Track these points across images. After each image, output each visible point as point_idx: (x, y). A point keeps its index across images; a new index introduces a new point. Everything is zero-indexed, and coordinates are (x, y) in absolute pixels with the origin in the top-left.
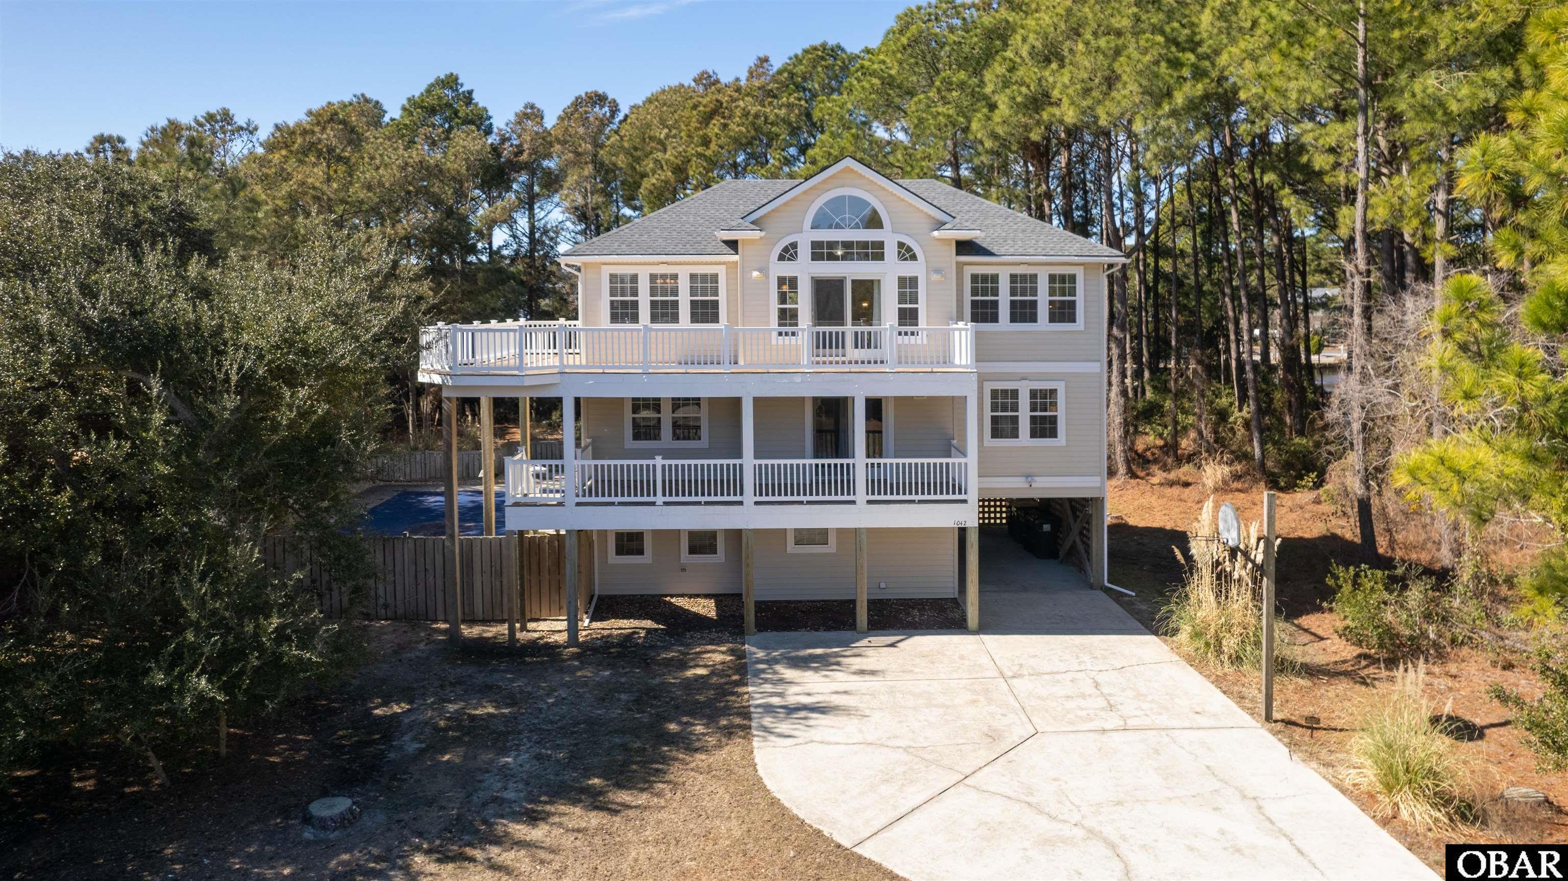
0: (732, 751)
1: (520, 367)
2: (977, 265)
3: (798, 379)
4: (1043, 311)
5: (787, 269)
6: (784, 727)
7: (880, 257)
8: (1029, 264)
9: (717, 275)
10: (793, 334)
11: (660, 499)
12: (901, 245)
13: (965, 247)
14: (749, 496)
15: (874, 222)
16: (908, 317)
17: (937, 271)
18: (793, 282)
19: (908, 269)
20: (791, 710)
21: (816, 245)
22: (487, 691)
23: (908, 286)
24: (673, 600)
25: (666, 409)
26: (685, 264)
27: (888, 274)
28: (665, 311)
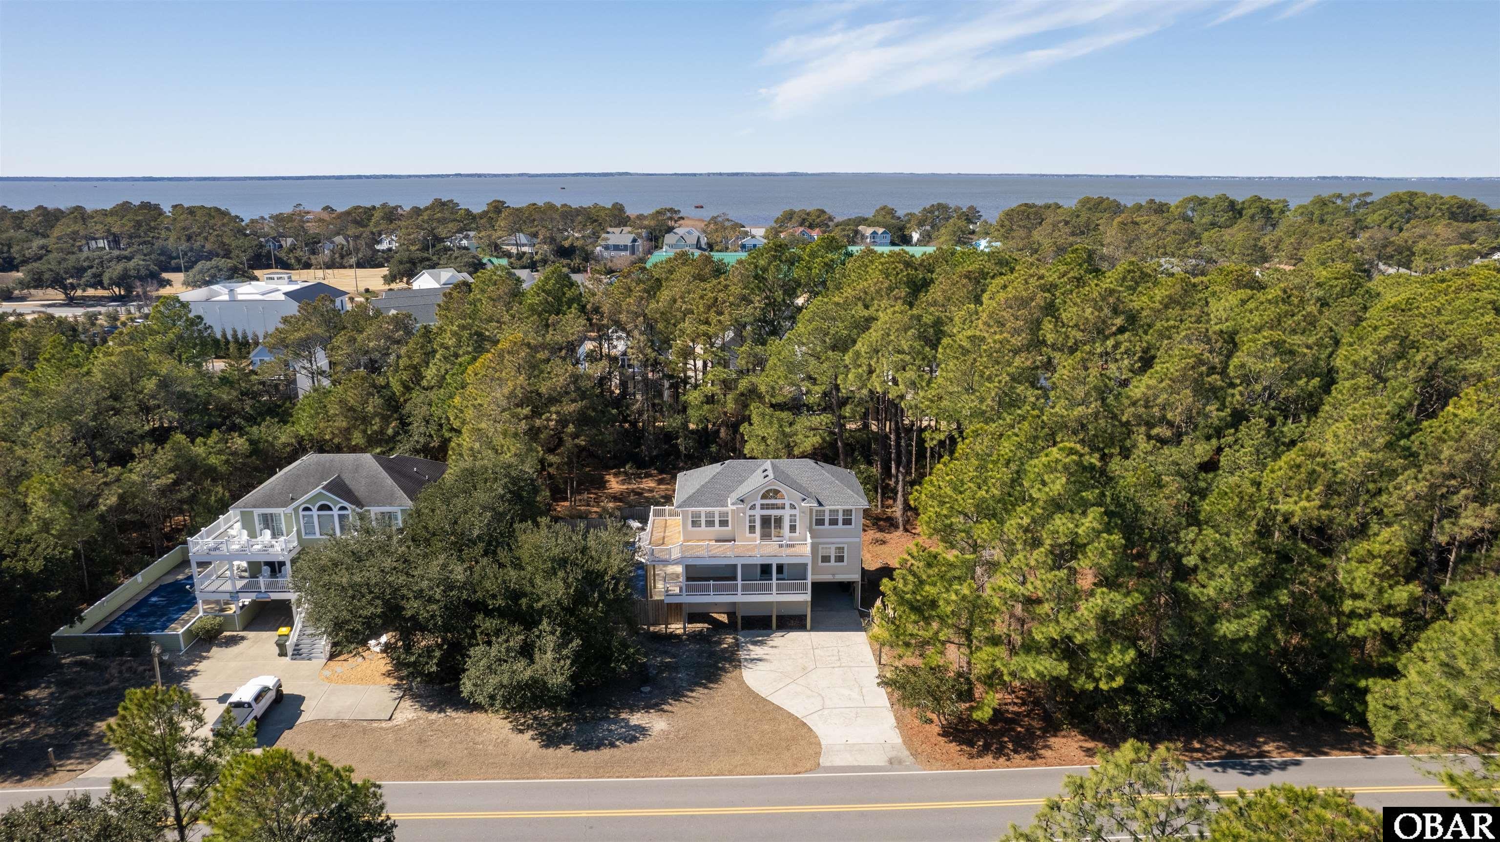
0: (737, 672)
1: (670, 558)
2: (818, 508)
3: (755, 558)
4: (840, 522)
5: (752, 512)
6: (750, 666)
7: (783, 508)
8: (839, 506)
10: (754, 534)
11: (711, 593)
12: (791, 504)
14: (739, 592)
15: (782, 497)
16: (793, 528)
17: (803, 513)
18: (754, 517)
19: (793, 512)
20: (752, 660)
21: (762, 505)
22: (666, 653)
24: (713, 615)
26: (717, 510)
27: (786, 514)
28: (710, 523)
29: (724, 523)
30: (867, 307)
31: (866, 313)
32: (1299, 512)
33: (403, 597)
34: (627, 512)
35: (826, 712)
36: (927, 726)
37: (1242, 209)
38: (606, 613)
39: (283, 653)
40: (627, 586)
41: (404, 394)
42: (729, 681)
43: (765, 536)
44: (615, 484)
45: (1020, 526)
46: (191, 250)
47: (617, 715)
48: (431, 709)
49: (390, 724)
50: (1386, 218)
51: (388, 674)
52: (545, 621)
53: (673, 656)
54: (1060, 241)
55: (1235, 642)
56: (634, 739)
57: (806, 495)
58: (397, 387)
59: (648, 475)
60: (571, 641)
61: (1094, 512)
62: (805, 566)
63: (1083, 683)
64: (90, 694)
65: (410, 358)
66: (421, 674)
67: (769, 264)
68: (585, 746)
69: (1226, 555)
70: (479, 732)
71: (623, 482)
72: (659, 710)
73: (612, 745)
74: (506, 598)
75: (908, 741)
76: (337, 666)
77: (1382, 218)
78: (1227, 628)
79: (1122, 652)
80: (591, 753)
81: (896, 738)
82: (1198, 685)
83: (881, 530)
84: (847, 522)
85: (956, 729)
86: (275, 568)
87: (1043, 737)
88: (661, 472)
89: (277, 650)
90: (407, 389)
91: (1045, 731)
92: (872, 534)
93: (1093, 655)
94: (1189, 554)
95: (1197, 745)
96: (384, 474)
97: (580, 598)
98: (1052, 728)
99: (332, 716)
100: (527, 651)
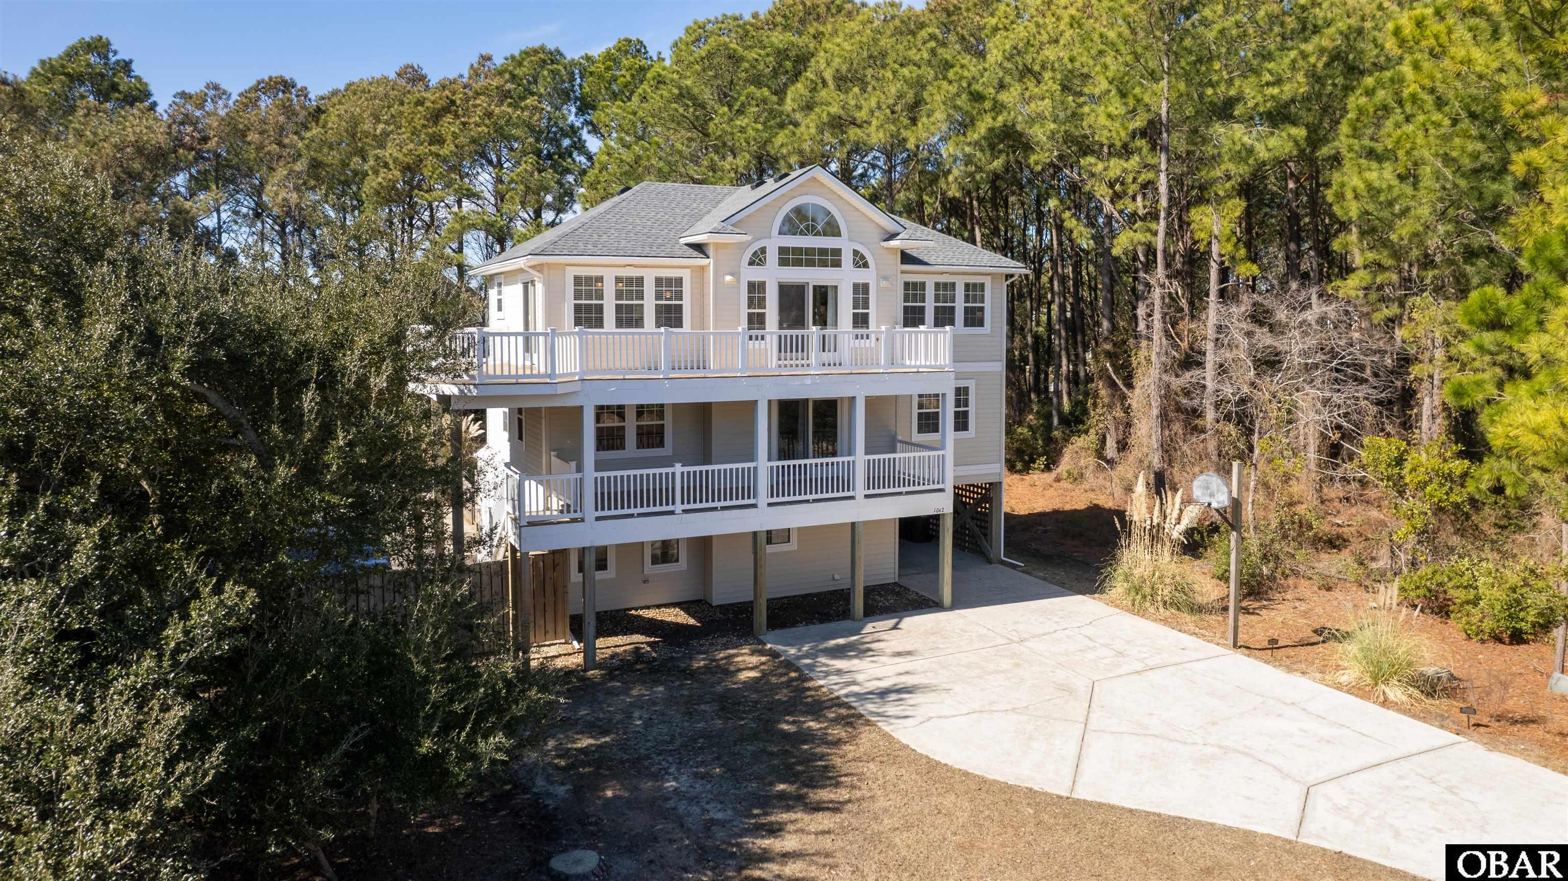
1: (552, 375)
2: (915, 274)
3: (808, 381)
4: (959, 316)
5: (757, 274)
7: (837, 264)
8: (951, 274)
9: (681, 279)
10: (763, 338)
11: (679, 507)
12: (856, 253)
13: (906, 258)
15: (832, 229)
16: (861, 320)
17: (886, 278)
18: (762, 286)
19: (862, 276)
20: (881, 695)
21: (783, 251)
22: (565, 726)
23: (861, 291)
24: (641, 612)
25: (631, 417)
26: (653, 267)
27: (844, 279)
29: (671, 314)
43: (790, 343)
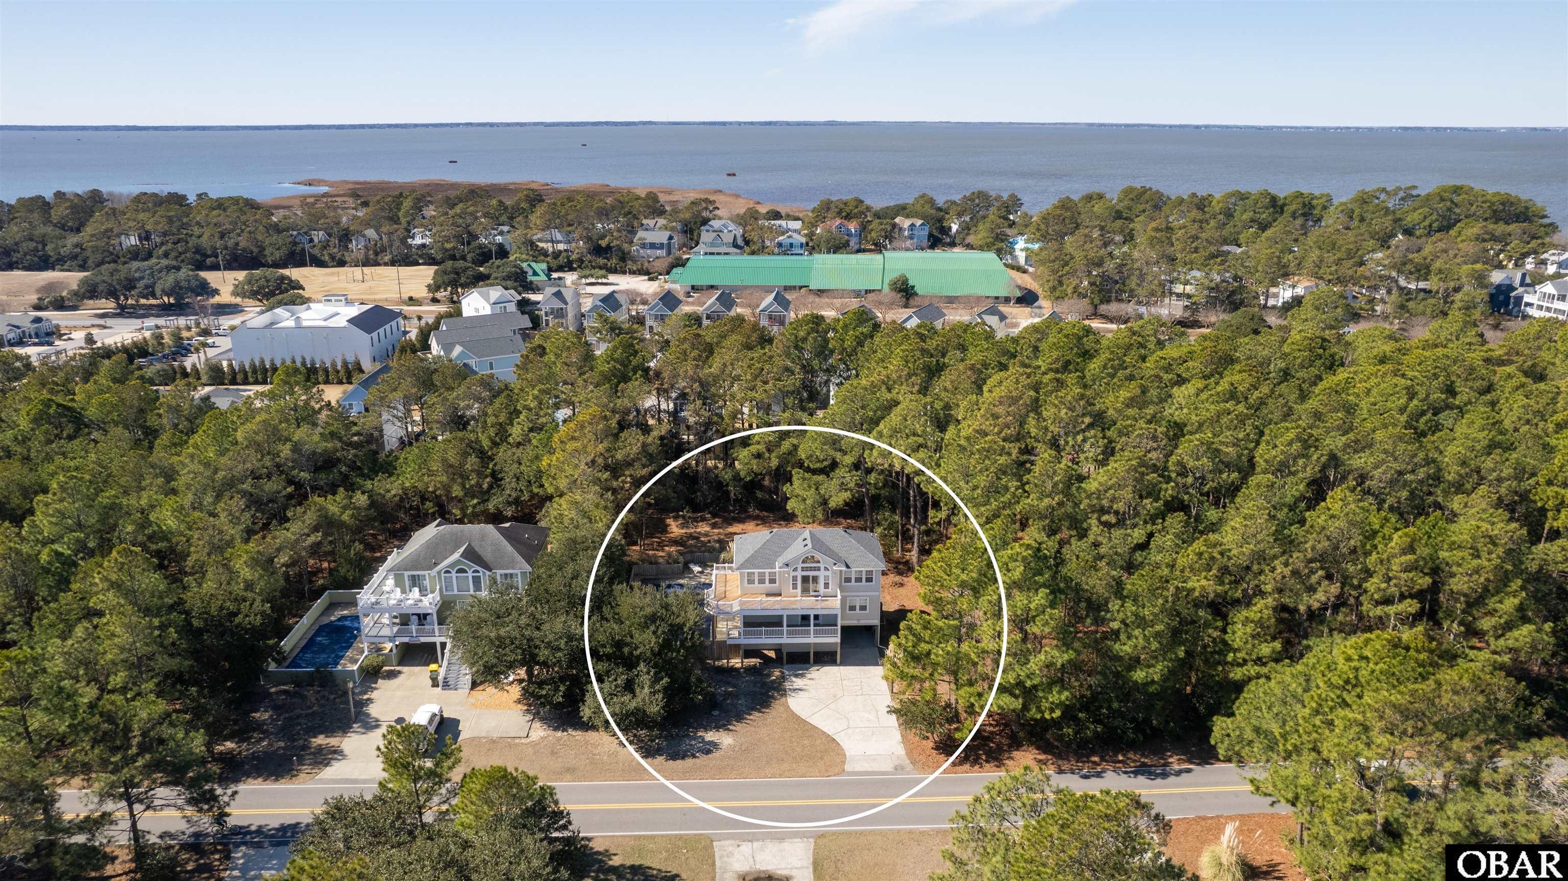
0: (783, 699)
3: (797, 609)
4: (864, 580)
5: (795, 574)
6: (793, 694)
10: (796, 592)
11: (763, 637)
12: (825, 567)
14: (785, 635)
15: (818, 561)
16: (826, 585)
18: (796, 577)
19: (827, 573)
22: (729, 684)
23: (826, 578)
24: (765, 652)
26: (767, 571)
27: (821, 574)
28: (762, 581)
29: (773, 581)
30: (889, 390)
31: (888, 396)
32: (1198, 589)
33: (536, 647)
34: (689, 557)
35: (850, 731)
36: (924, 742)
37: (1284, 205)
38: (686, 657)
39: (435, 684)
40: (700, 635)
41: (491, 449)
42: (777, 707)
43: (805, 591)
44: (675, 529)
45: (990, 602)
46: (226, 248)
47: (695, 733)
48: (556, 729)
49: (528, 740)
50: (1425, 217)
51: (519, 701)
52: (642, 665)
53: (734, 686)
54: (1092, 254)
55: (1146, 684)
56: (708, 752)
57: (837, 560)
58: (486, 443)
59: (703, 519)
60: (662, 679)
61: (1043, 592)
62: (836, 616)
63: (1033, 713)
64: (299, 716)
65: (496, 416)
66: (550, 703)
67: (809, 334)
68: (674, 756)
69: (1141, 622)
70: (595, 746)
71: (682, 526)
72: (729, 730)
73: (694, 756)
74: (612, 646)
75: (909, 753)
76: (478, 694)
77: (1421, 217)
78: (1139, 675)
79: (1060, 693)
80: (679, 762)
81: (901, 751)
82: (1119, 714)
83: (900, 573)
84: (869, 580)
85: (945, 744)
86: (422, 618)
87: (1009, 751)
88: (714, 516)
89: (430, 682)
90: (495, 444)
91: (1010, 746)
92: (893, 578)
93: (1041, 694)
94: (1115, 620)
95: (1121, 758)
96: (505, 542)
97: (666, 645)
98: (1016, 743)
99: (483, 734)
100: (629, 687)
